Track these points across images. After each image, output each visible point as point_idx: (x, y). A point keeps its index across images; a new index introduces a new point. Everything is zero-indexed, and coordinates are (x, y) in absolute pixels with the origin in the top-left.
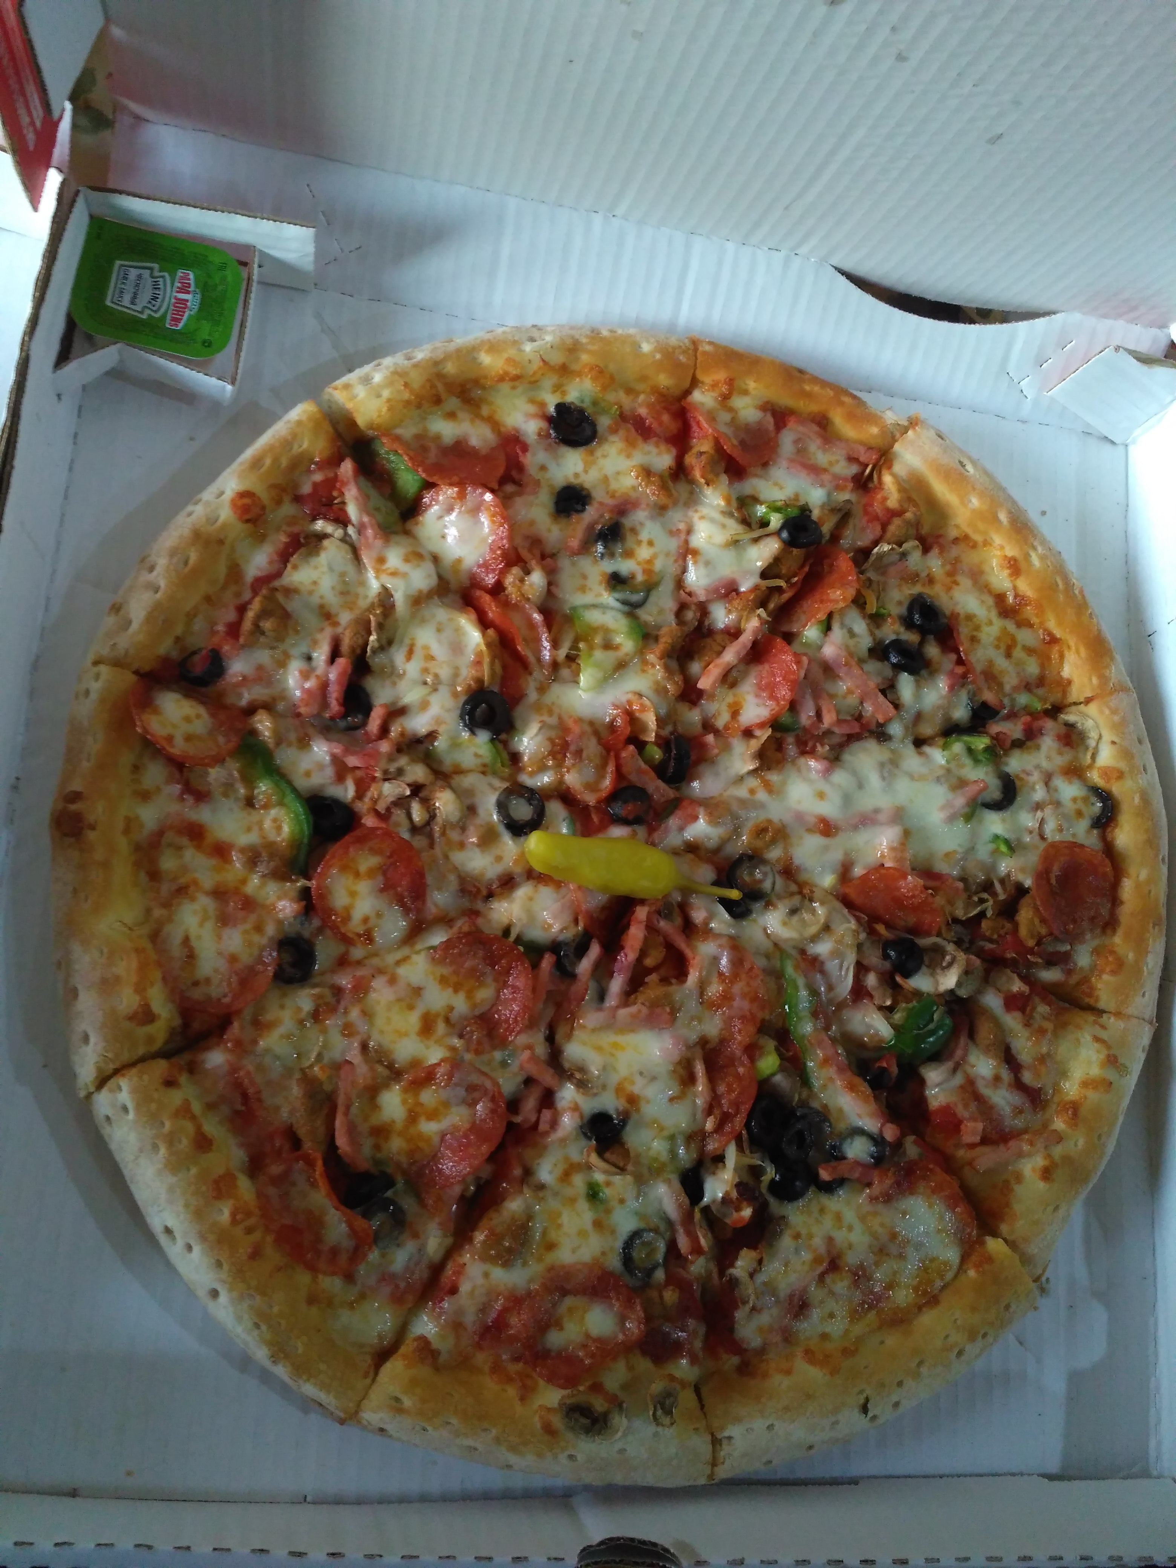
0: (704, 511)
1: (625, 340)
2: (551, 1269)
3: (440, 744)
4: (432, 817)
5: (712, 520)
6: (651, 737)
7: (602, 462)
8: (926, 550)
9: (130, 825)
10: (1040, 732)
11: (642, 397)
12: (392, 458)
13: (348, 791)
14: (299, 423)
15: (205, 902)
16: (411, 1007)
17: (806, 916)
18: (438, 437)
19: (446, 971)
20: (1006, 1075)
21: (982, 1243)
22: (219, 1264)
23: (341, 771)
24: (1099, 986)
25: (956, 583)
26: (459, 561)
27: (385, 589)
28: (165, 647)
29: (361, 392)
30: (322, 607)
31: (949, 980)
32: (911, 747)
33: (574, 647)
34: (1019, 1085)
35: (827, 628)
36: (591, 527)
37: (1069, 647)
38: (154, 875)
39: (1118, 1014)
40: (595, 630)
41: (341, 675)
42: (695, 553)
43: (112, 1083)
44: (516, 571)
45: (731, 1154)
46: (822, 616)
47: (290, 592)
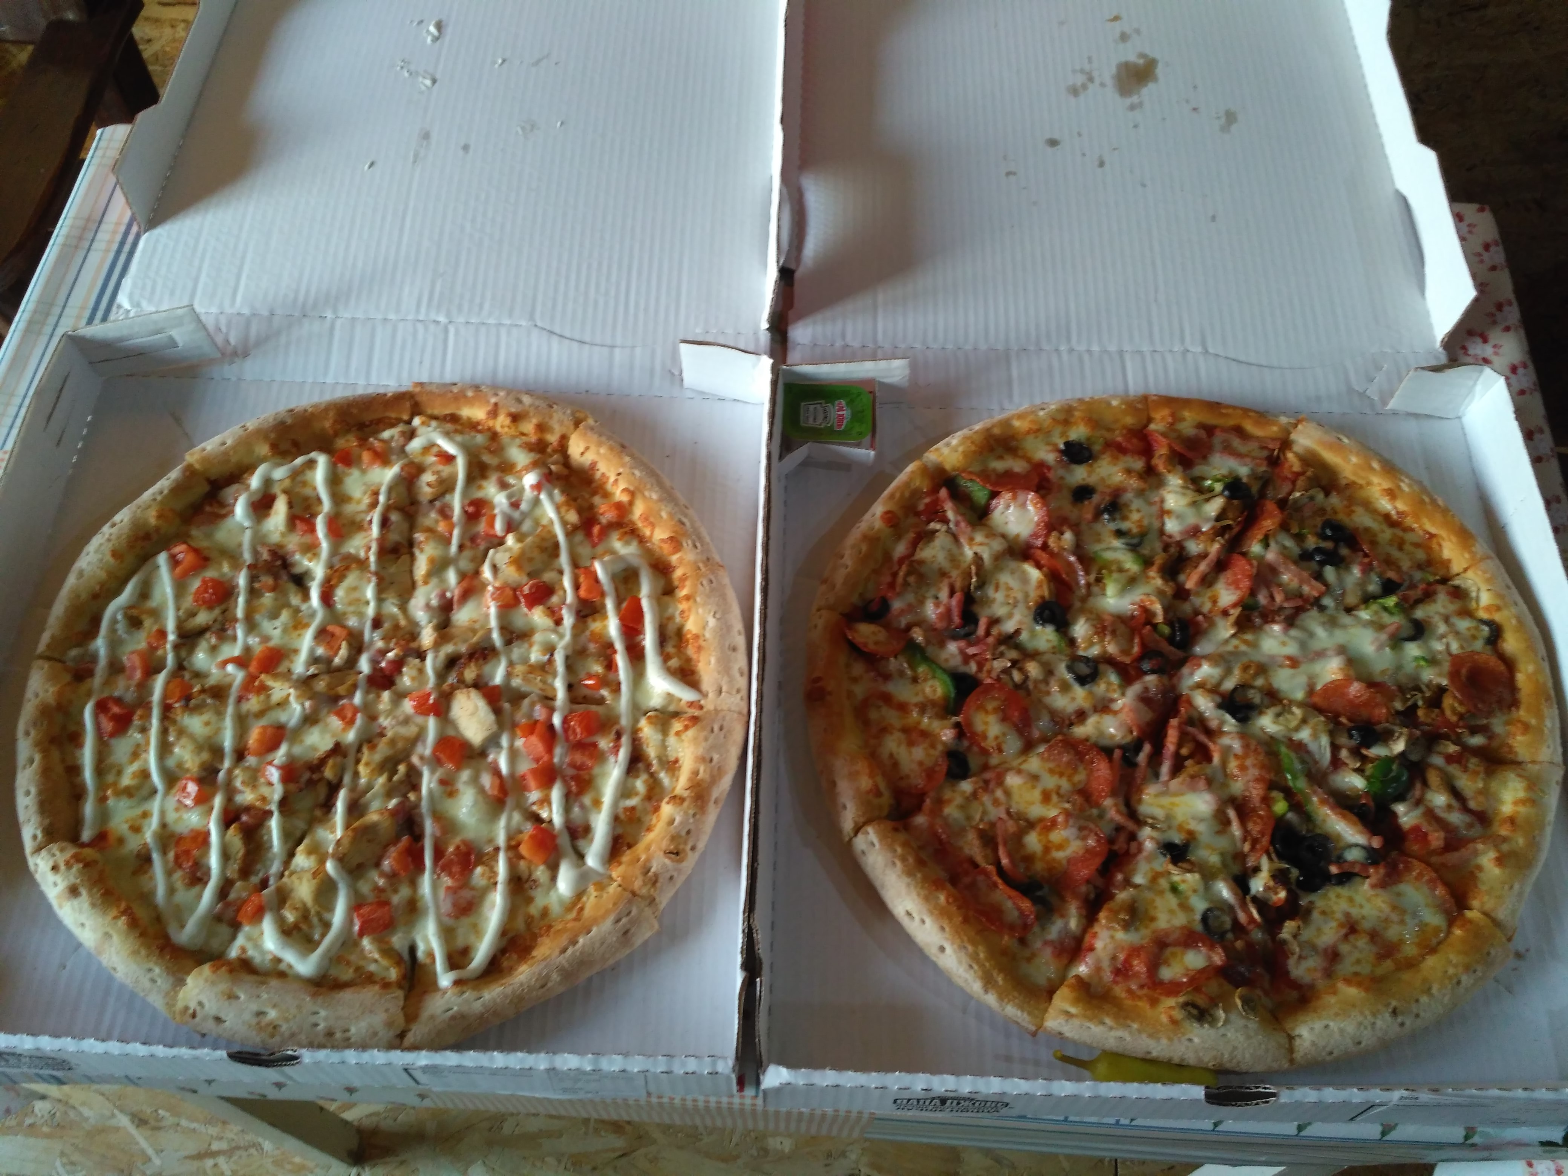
0: (1170, 488)
1: (1100, 401)
2: (1154, 932)
3: (1024, 636)
4: (1027, 678)
5: (1176, 492)
6: (1160, 619)
7: (1098, 470)
8: (1327, 494)
9: (850, 694)
10: (1435, 593)
11: (1117, 432)
12: (969, 484)
13: (973, 667)
14: (913, 472)
15: (898, 735)
16: (1034, 787)
17: (1289, 716)
18: (994, 470)
19: (1051, 765)
20: (1454, 803)
21: (1463, 915)
22: (942, 929)
23: (967, 658)
24: (1515, 745)
25: (1353, 512)
26: (1018, 536)
27: (976, 553)
28: (855, 599)
29: (946, 451)
30: (940, 569)
31: (1399, 746)
32: (1344, 613)
33: (1099, 572)
34: (1466, 809)
35: (1266, 545)
36: (1097, 507)
37: (1443, 539)
38: (866, 723)
39: (1533, 762)
40: (1112, 562)
41: (959, 601)
42: (1169, 512)
43: (862, 830)
44: (1054, 534)
45: (1265, 863)
46: (1260, 537)
47: (921, 562)
